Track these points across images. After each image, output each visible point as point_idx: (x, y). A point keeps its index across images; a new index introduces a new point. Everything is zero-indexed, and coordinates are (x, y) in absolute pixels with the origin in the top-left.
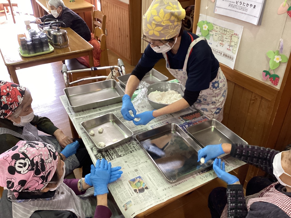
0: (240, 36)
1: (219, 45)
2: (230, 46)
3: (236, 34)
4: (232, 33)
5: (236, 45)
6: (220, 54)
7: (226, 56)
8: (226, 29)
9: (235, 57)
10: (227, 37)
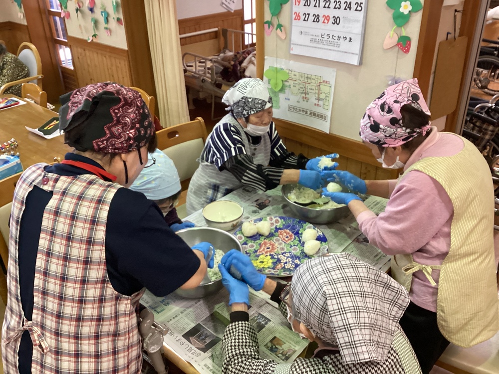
0: (333, 83)
1: (301, 100)
2: (319, 99)
3: (327, 82)
4: (319, 81)
5: (328, 97)
6: (304, 113)
7: (315, 114)
8: (309, 76)
9: (329, 114)
10: (313, 88)
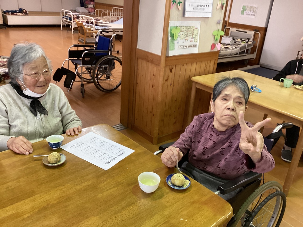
1: (185, 41)
2: (192, 38)
3: (196, 28)
4: (193, 29)
6: (186, 47)
7: (190, 47)
8: (190, 27)
10: (190, 33)
